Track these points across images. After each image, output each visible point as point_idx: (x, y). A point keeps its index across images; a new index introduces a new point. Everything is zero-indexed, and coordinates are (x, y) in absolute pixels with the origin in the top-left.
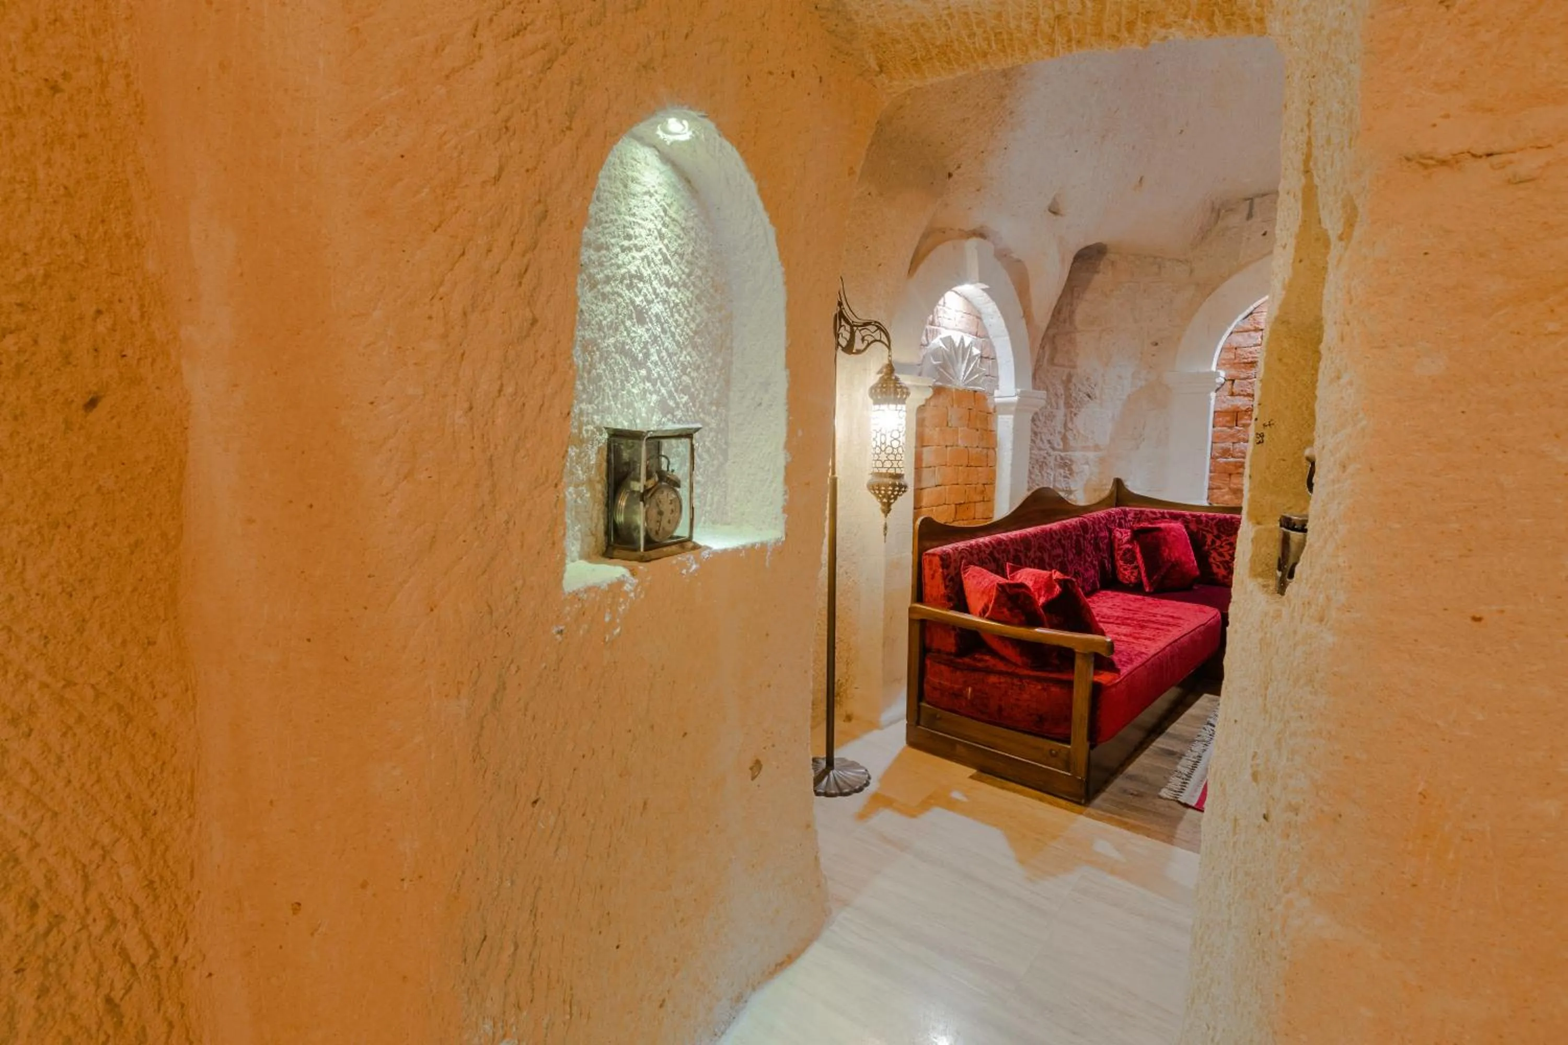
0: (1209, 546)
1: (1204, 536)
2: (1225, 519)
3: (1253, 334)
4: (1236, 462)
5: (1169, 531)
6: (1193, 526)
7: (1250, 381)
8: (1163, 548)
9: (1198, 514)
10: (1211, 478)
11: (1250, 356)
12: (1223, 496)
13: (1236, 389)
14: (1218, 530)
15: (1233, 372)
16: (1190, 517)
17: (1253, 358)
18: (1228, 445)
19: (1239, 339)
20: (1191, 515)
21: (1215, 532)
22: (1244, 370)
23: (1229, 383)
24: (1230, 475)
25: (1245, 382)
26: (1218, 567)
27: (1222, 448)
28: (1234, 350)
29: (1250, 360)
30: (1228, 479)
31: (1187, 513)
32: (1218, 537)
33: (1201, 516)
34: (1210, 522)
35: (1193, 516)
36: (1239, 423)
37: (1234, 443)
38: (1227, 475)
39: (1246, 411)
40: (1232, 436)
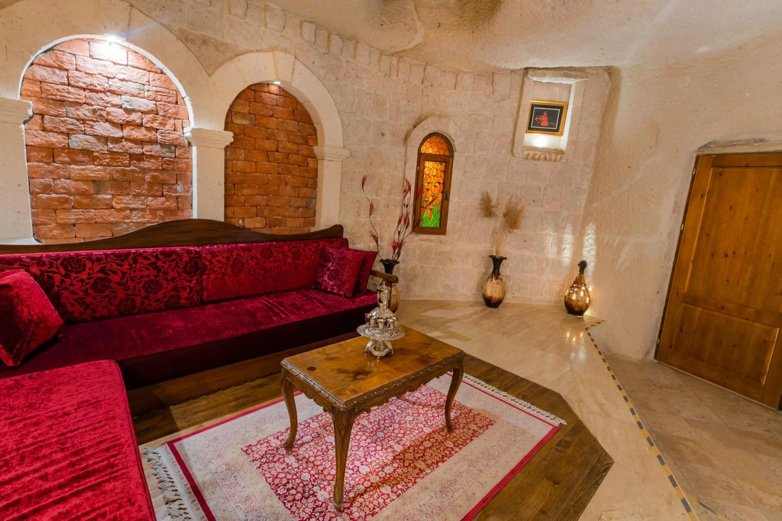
0: (58, 286)
1: (51, 278)
2: (71, 257)
3: (57, 71)
4: (60, 198)
5: (18, 284)
6: (35, 270)
7: (63, 119)
8: (19, 308)
9: (38, 255)
10: (34, 214)
11: (58, 93)
12: (51, 231)
13: (48, 125)
14: (66, 268)
15: (41, 107)
16: (29, 260)
17: (62, 96)
18: (48, 180)
19: (41, 73)
20: (28, 257)
21: (63, 271)
22: (52, 106)
23: (38, 117)
24: (55, 211)
25: (56, 119)
26: (73, 305)
27: (41, 184)
28: (39, 83)
29: (58, 98)
30: (54, 215)
31: (24, 256)
32: (67, 276)
33: (41, 257)
34: (55, 262)
35: (33, 259)
36: (56, 159)
37: (53, 179)
38: (53, 211)
39: (62, 148)
40: (51, 172)
